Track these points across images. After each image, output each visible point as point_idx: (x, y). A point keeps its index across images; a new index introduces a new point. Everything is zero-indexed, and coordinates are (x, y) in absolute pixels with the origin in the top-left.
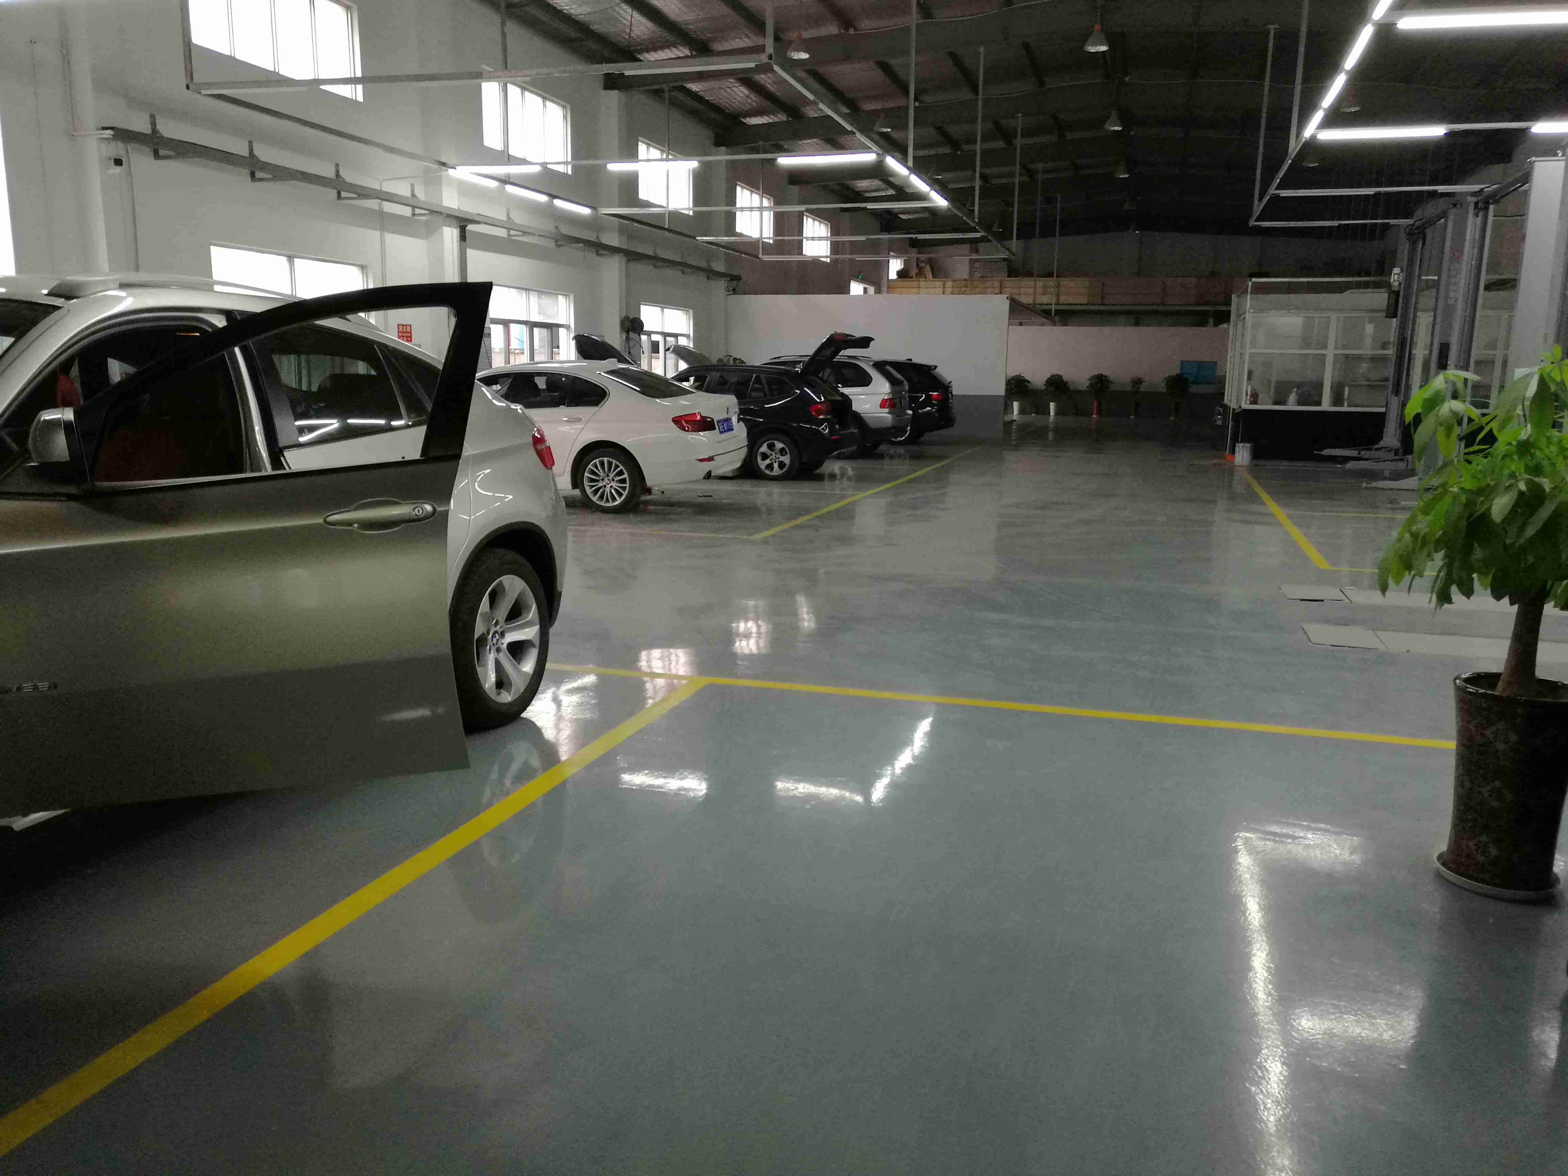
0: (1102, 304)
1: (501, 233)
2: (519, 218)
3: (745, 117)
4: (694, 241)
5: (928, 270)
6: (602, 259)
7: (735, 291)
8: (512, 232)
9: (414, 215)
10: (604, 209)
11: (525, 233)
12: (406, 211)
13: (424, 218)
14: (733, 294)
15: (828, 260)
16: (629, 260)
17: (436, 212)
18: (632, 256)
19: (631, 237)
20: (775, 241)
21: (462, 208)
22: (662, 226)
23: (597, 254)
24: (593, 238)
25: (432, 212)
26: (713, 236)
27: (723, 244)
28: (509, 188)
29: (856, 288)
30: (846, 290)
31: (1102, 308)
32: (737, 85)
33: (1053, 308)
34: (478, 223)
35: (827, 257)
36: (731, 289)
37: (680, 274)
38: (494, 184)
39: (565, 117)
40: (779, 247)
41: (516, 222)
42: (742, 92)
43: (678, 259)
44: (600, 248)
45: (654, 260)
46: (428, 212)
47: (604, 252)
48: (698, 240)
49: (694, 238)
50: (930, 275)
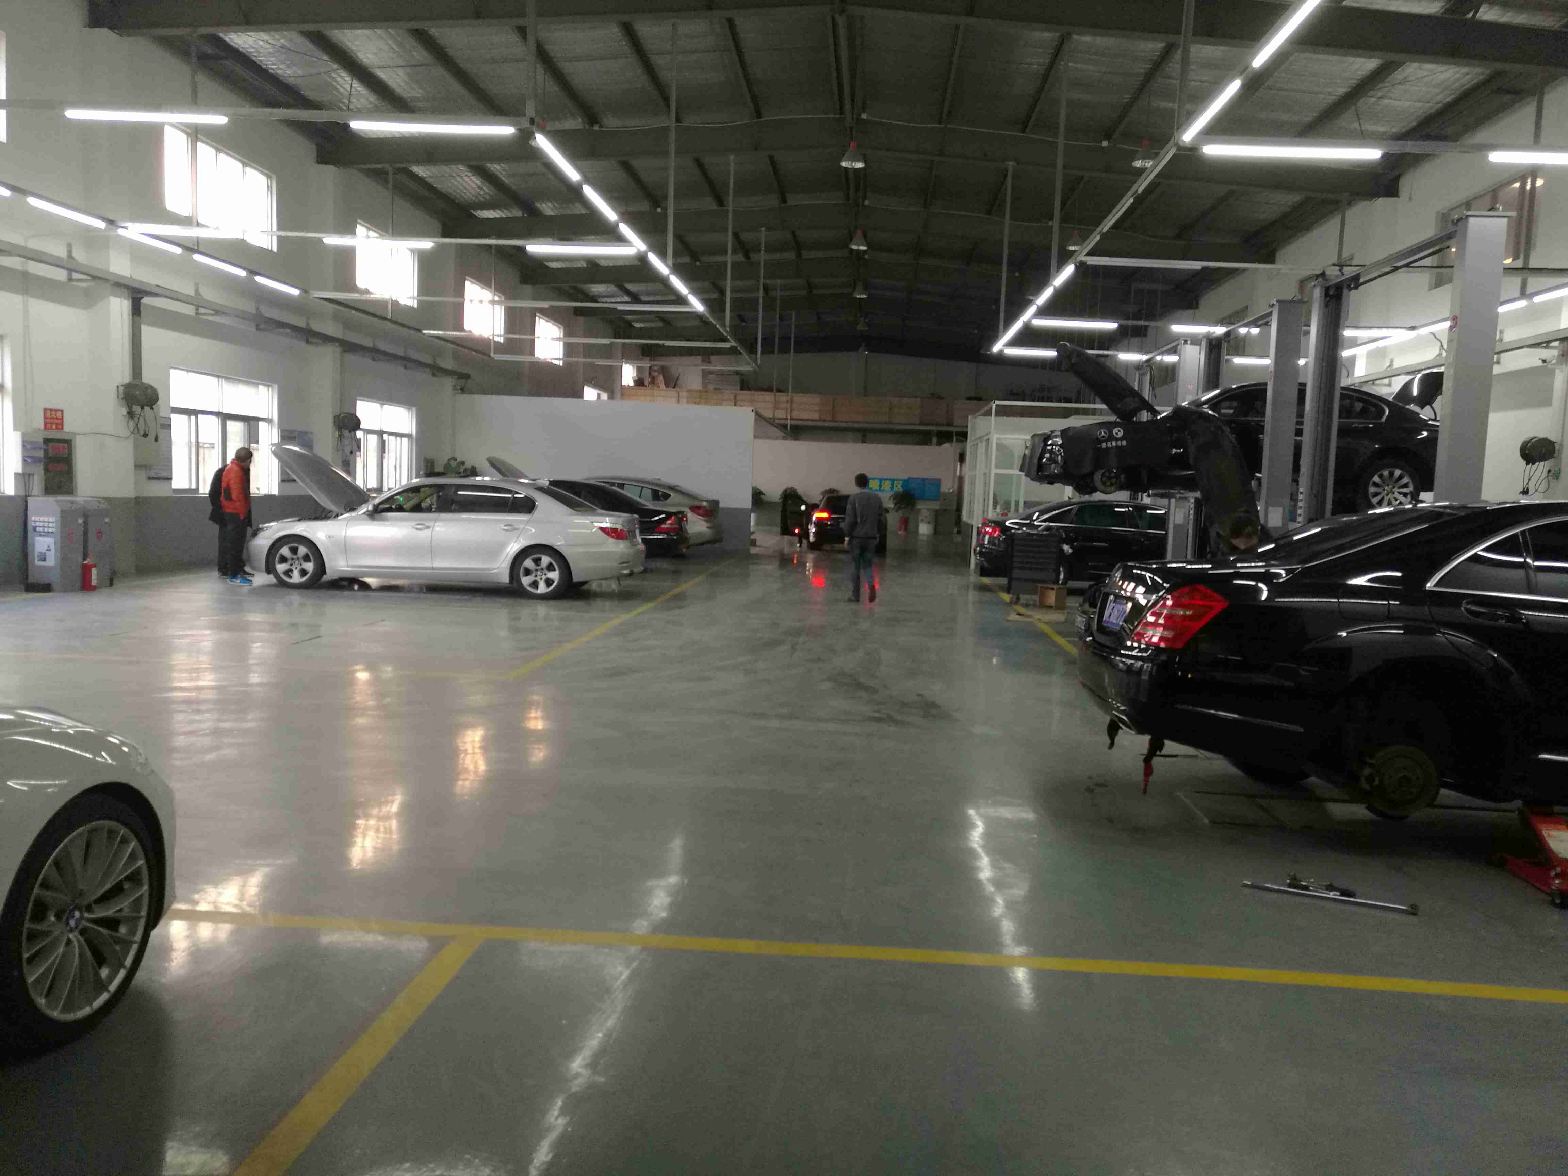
0: (833, 421)
1: (188, 310)
2: (210, 294)
3: (475, 210)
4: (420, 334)
5: (660, 380)
6: (311, 348)
7: (463, 390)
8: (202, 310)
9: (70, 279)
10: (316, 293)
11: (217, 312)
12: (60, 275)
13: (84, 285)
14: (462, 393)
15: (561, 363)
16: (345, 351)
17: (100, 278)
18: (348, 347)
19: (347, 325)
20: (506, 339)
21: (135, 277)
22: (384, 315)
23: (308, 342)
24: (302, 324)
25: (94, 278)
26: (441, 330)
27: (450, 339)
28: (197, 257)
29: (590, 393)
30: (580, 395)
31: (832, 424)
32: (469, 174)
33: (789, 422)
34: (156, 295)
35: (559, 359)
36: (459, 388)
37: (402, 370)
38: (178, 250)
39: (270, 188)
40: (510, 346)
41: (206, 298)
42: (473, 182)
43: (401, 353)
44: (309, 335)
45: (375, 353)
46: (89, 278)
47: (315, 340)
48: (424, 334)
49: (420, 331)
50: (663, 386)
